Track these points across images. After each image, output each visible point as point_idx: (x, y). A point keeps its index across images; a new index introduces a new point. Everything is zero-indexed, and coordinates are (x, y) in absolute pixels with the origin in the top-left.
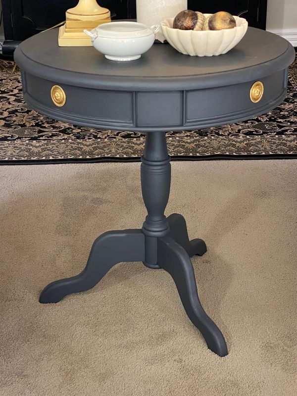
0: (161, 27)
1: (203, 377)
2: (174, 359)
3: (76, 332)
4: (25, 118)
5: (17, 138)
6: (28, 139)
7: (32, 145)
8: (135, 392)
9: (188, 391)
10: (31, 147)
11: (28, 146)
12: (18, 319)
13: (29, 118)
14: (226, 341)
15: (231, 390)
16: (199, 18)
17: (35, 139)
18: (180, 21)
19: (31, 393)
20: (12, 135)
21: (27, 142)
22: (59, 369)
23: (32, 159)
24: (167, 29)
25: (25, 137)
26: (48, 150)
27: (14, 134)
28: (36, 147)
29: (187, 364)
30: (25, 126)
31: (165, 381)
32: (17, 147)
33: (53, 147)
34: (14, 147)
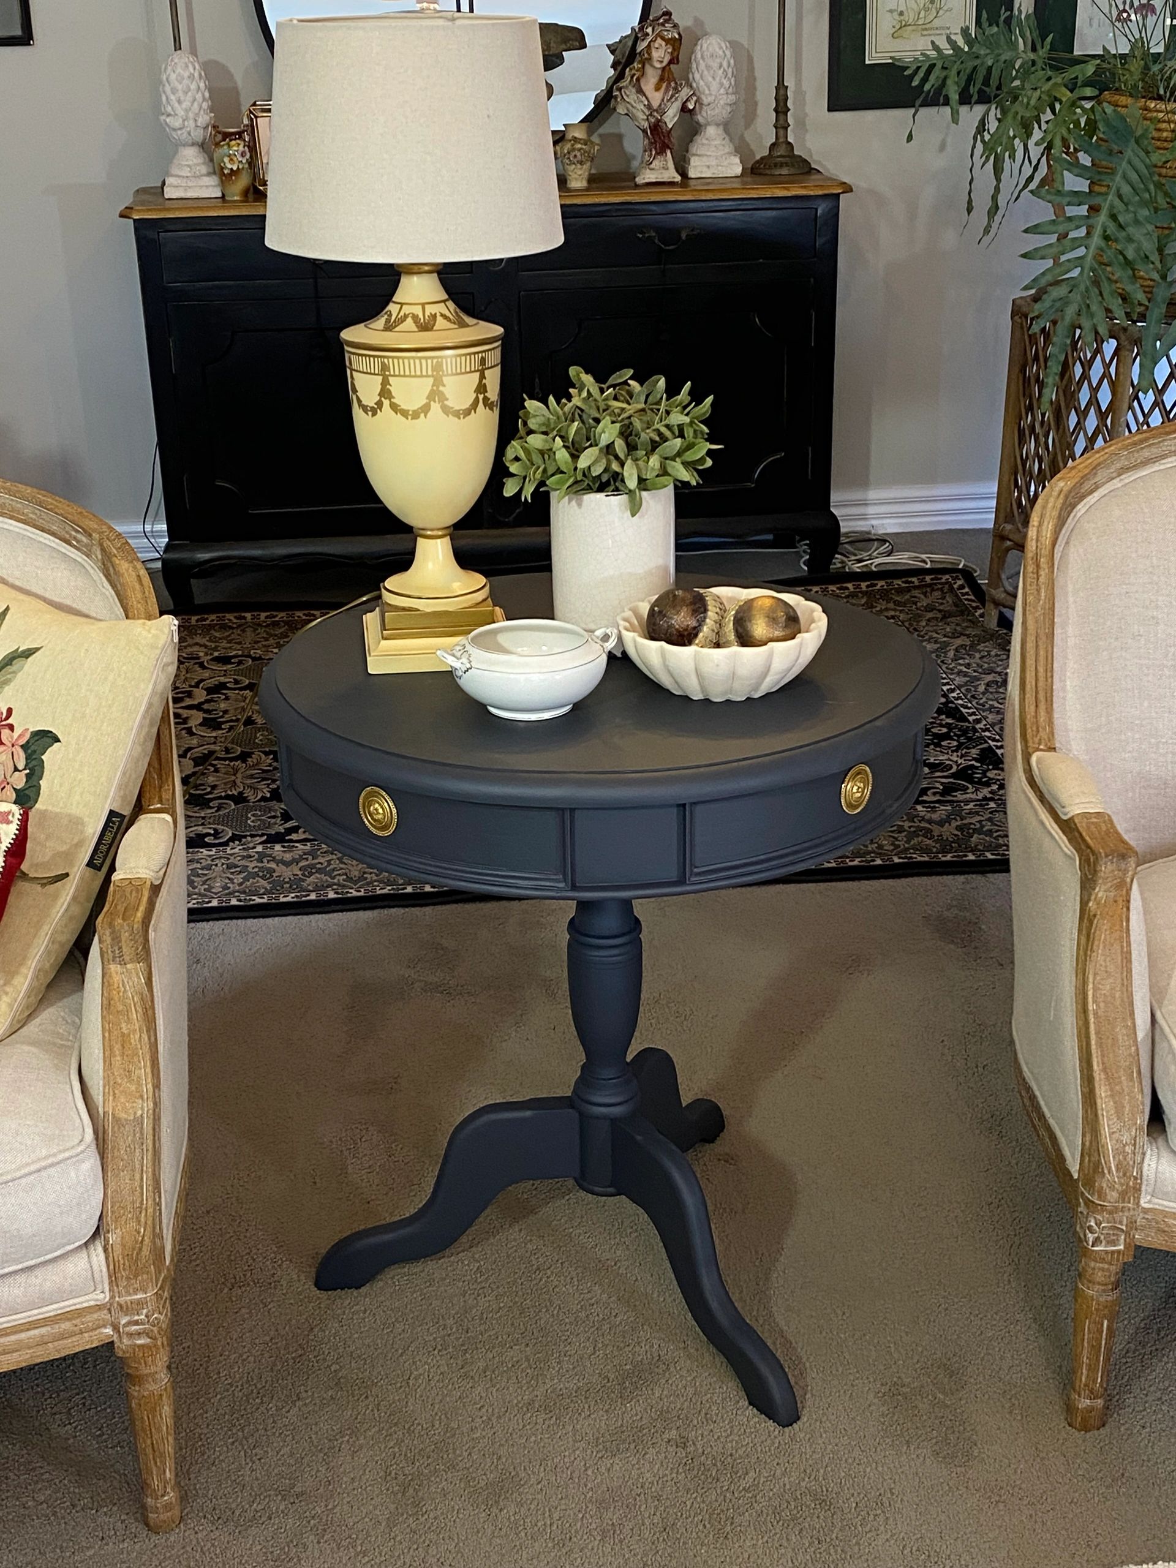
0: (620, 632)
1: (743, 1484)
2: (666, 1436)
3: (417, 1370)
4: (239, 775)
5: (233, 838)
6: (259, 840)
7: (274, 859)
8: (577, 1532)
9: (708, 1526)
10: (273, 865)
11: (265, 860)
12: (267, 1338)
13: (252, 777)
14: (792, 1382)
15: (815, 1518)
16: (710, 608)
17: (278, 838)
18: (665, 616)
19: (319, 1542)
20: (215, 830)
21: (259, 848)
22: (382, 1474)
23: (282, 900)
24: (635, 641)
25: (252, 836)
26: (319, 871)
27: (220, 827)
28: (287, 864)
29: (700, 1451)
30: (245, 800)
31: (650, 1501)
32: (236, 866)
33: (329, 862)
34: (228, 867)
